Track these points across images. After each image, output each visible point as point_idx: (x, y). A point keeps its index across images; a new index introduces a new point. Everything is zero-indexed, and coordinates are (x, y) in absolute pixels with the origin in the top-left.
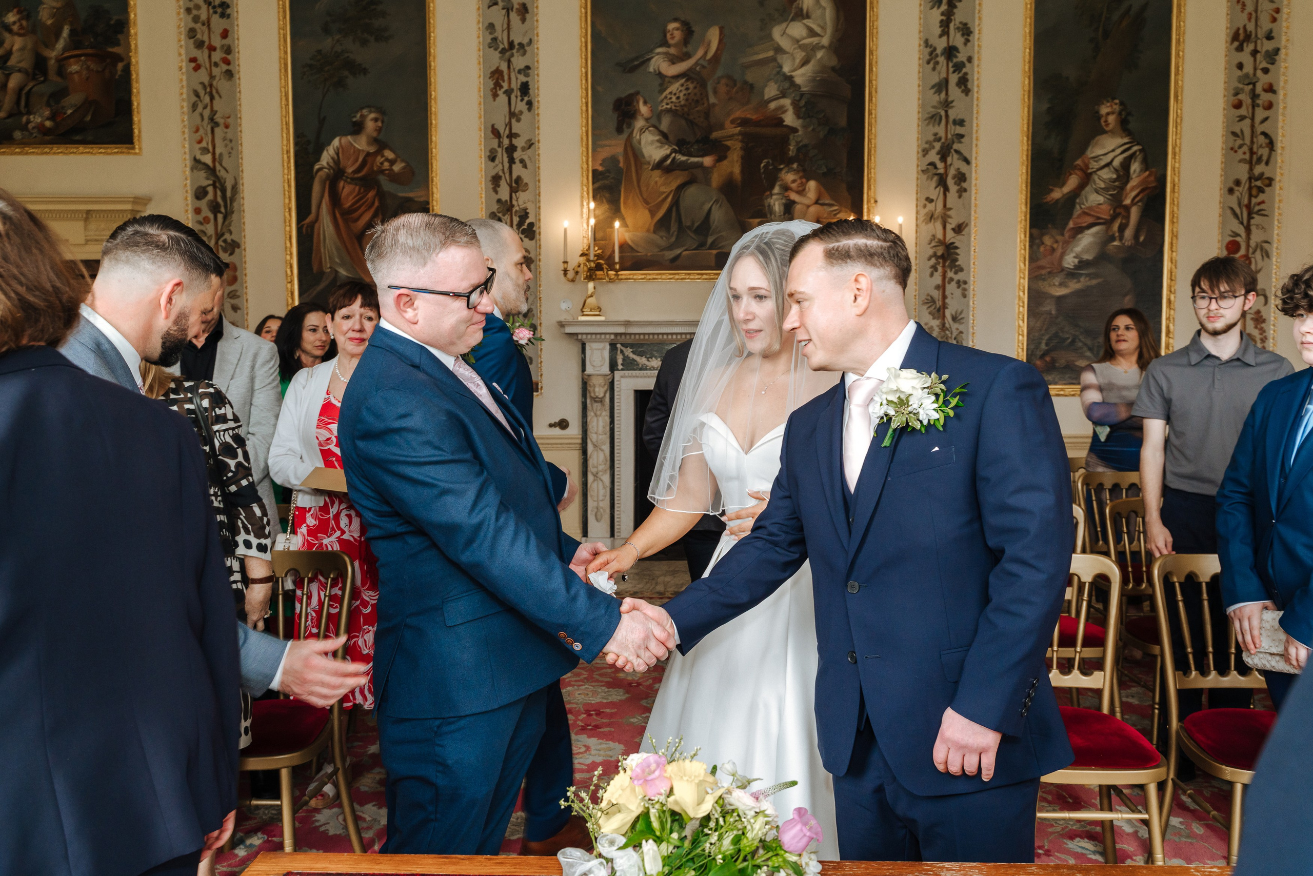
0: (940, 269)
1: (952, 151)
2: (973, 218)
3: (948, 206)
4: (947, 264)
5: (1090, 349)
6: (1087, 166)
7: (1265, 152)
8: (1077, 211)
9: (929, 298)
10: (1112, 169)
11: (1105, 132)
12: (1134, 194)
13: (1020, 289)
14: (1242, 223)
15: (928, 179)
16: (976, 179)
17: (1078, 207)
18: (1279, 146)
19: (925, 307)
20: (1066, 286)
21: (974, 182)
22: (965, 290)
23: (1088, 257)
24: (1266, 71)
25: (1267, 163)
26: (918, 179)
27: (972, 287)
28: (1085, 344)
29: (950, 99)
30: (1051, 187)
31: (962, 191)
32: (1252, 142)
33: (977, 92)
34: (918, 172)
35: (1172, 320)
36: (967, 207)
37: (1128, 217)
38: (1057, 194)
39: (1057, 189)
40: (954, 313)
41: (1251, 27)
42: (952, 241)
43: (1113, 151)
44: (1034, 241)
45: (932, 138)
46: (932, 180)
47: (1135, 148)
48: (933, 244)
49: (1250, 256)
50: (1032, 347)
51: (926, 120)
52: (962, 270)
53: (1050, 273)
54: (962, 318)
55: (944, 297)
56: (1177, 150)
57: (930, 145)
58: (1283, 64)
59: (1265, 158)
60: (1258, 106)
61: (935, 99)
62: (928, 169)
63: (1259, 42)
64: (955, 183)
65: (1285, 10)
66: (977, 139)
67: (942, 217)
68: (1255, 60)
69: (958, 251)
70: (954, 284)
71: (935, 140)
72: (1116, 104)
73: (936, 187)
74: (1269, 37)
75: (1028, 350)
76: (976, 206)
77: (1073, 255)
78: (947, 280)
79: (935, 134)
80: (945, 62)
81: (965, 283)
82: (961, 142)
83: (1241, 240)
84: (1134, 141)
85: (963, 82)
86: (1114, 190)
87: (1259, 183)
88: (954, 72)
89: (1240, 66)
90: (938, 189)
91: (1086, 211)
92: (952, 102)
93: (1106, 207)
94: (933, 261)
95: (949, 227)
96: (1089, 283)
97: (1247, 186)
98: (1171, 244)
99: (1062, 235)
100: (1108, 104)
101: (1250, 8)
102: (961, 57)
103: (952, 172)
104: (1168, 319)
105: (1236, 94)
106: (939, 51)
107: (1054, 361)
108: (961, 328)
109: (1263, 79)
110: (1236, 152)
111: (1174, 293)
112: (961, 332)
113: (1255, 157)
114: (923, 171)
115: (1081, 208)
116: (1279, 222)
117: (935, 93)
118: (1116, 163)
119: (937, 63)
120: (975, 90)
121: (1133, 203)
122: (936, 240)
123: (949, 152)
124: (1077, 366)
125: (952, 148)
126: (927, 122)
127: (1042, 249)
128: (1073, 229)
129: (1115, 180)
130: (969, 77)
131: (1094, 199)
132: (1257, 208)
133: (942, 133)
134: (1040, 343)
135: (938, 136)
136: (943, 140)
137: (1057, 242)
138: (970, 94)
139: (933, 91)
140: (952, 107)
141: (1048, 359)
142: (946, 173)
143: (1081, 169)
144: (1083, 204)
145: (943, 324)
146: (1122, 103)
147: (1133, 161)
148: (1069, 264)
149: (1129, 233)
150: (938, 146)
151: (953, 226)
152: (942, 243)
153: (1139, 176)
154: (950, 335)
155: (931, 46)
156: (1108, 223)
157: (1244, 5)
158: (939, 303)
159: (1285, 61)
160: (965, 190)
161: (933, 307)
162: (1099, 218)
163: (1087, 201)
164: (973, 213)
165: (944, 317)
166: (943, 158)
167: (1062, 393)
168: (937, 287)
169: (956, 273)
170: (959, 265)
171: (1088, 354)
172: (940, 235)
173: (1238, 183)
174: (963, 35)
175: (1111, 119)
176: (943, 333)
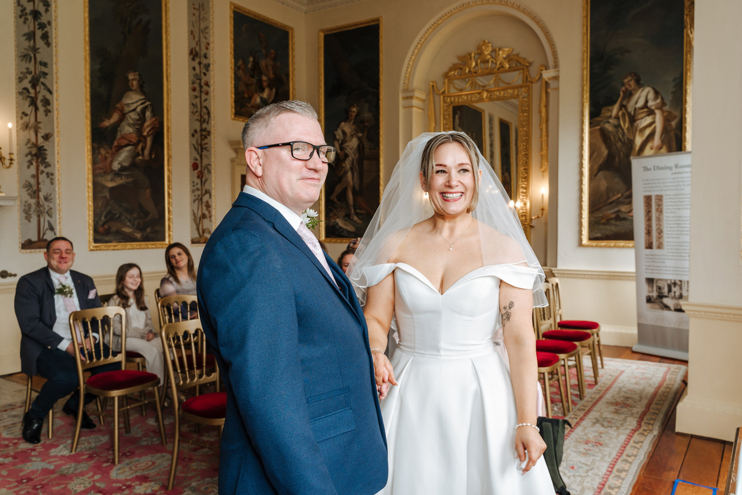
0: (34, 164)
1: (40, 83)
2: (56, 131)
3: (39, 120)
4: (39, 160)
5: (129, 221)
6: (123, 108)
7: (206, 117)
8: (119, 136)
9: (27, 183)
10: (136, 114)
11: (131, 90)
12: (148, 129)
13: (88, 181)
14: (198, 153)
15: (23, 99)
16: (57, 105)
17: (119, 133)
18: (212, 115)
19: (25, 190)
20: (115, 182)
21: (55, 107)
22: (52, 179)
23: (126, 164)
24: (205, 74)
25: (208, 123)
26: (16, 98)
27: (57, 178)
28: (126, 218)
29: (37, 46)
30: (103, 118)
31: (48, 112)
32: (201, 111)
33: (56, 46)
34: (16, 93)
35: (171, 205)
36: (51, 122)
37: (145, 143)
38: (107, 123)
39: (107, 120)
40: (45, 195)
41: (198, 49)
42: (42, 145)
43: (136, 102)
44: (95, 151)
45: (25, 71)
46: (26, 100)
47: (148, 103)
48: (29, 145)
49: (203, 171)
50: (97, 219)
51: (20, 57)
52: (50, 166)
53: (105, 172)
54: (51, 199)
55: (38, 183)
56: (169, 108)
57: (24, 75)
58: (212, 73)
59: (206, 120)
60: (203, 92)
61: (26, 44)
62: (23, 92)
63: (201, 58)
64: (43, 105)
65: (211, 45)
66: (57, 78)
67: (34, 127)
68: (200, 67)
69: (46, 152)
70: (44, 175)
71: (27, 73)
72: (137, 75)
73: (29, 106)
74: (206, 57)
75: (94, 221)
76: (58, 123)
77: (117, 162)
78: (40, 171)
79: (28, 69)
80: (32, 20)
81: (52, 174)
82: (45, 78)
83: (198, 162)
84: (147, 99)
85: (46, 37)
86: (138, 126)
87: (204, 133)
88: (39, 29)
89: (194, 69)
90: (31, 107)
91: (124, 136)
92: (39, 49)
93: (134, 135)
94: (29, 157)
95: (40, 135)
96: (127, 180)
97: (200, 134)
98: (168, 160)
99: (111, 149)
100: (133, 74)
101: (197, 39)
102: (44, 19)
103: (40, 97)
104: (169, 203)
105: (193, 83)
106: (28, 11)
107: (109, 228)
108: (51, 205)
109: (204, 79)
110: (194, 114)
111: (171, 189)
112: (51, 208)
113: (202, 119)
114: (20, 93)
115: (121, 134)
116: (214, 155)
117: (26, 40)
118: (139, 109)
119: (26, 19)
120: (54, 44)
121: (148, 135)
122: (31, 143)
123: (38, 83)
124: (123, 232)
125: (39, 80)
126: (21, 59)
127: (100, 157)
128: (116, 146)
129: (138, 120)
130: (49, 34)
131: (127, 129)
132: (205, 146)
133: (32, 69)
134: (101, 217)
135: (30, 70)
136: (33, 74)
137: (108, 153)
138: (50, 46)
139: (25, 38)
140: (39, 53)
141: (106, 227)
142: (36, 97)
143: (120, 110)
144: (122, 132)
145: (38, 203)
146: (140, 75)
147: (147, 110)
148: (115, 167)
149: (146, 152)
150: (29, 77)
151: (43, 134)
152: (35, 145)
153: (150, 120)
154: (43, 210)
155: (22, 6)
156: (136, 145)
157: (194, 37)
158: (35, 188)
159: (213, 71)
160: (50, 111)
161: (30, 191)
162: (130, 141)
163: (124, 130)
164: (55, 127)
165: (38, 197)
166: (34, 86)
167: (116, 248)
168: (33, 176)
169: (46, 167)
170: (47, 162)
171: (128, 224)
172: (33, 140)
173: (196, 131)
174: (44, 5)
175: (135, 83)
176: (38, 209)
